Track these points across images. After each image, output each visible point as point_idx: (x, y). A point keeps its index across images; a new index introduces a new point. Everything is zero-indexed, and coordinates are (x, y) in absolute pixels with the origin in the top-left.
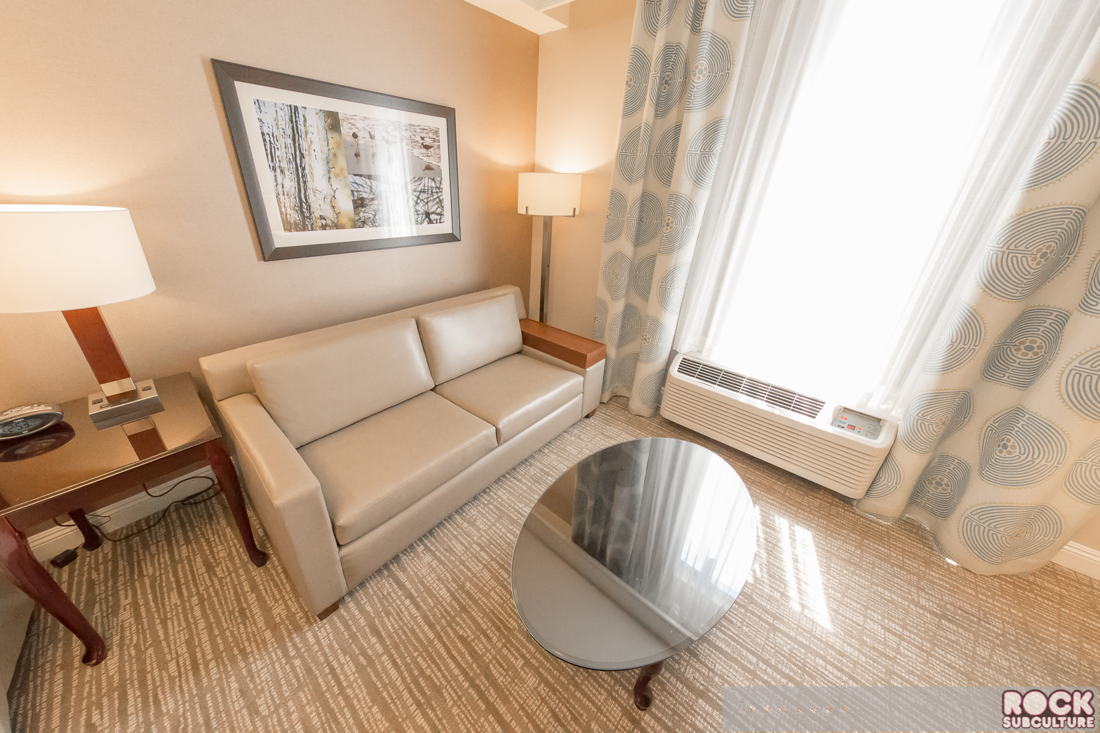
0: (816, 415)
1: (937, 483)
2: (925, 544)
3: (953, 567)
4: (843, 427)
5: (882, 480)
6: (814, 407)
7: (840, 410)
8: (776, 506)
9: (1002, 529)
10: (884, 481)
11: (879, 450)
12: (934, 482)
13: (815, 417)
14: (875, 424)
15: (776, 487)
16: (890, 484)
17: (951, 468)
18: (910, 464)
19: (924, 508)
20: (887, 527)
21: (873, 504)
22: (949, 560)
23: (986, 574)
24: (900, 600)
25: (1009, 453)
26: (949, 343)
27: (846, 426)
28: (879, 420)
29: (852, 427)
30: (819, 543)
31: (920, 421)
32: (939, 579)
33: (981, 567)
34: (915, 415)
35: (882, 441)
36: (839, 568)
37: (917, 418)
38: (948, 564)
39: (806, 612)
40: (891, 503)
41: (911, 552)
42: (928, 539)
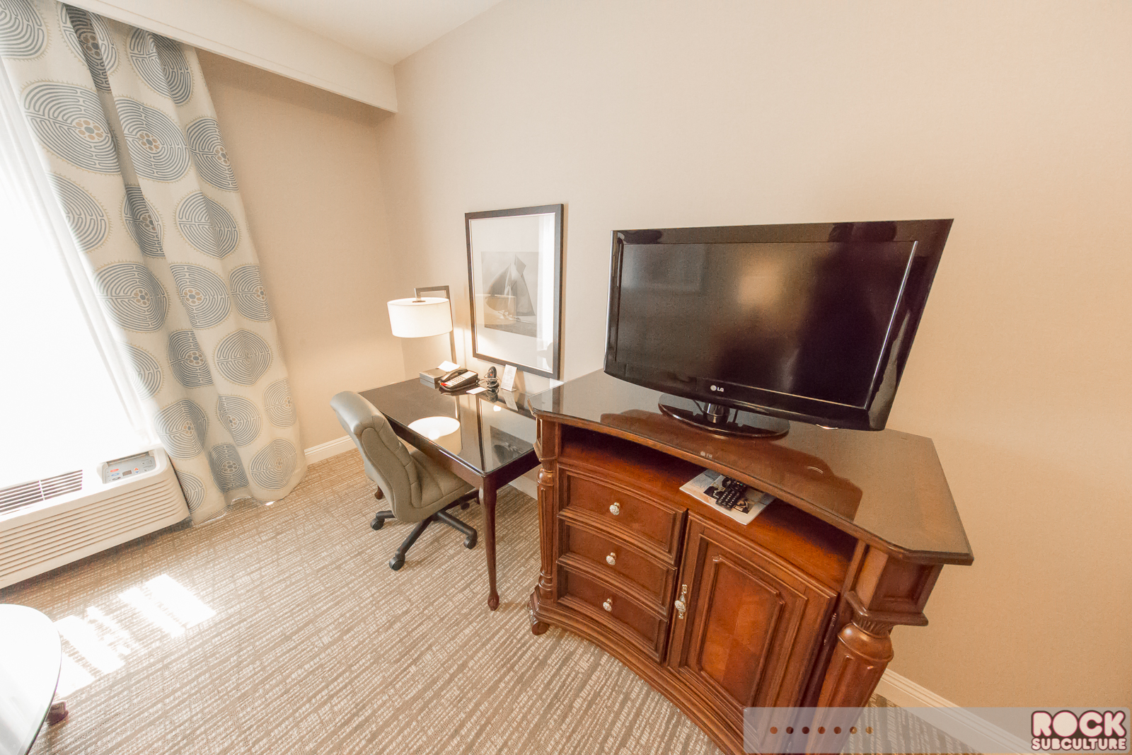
0: (81, 485)
1: (229, 467)
2: (251, 507)
3: (272, 505)
4: (119, 478)
5: (189, 492)
6: (73, 480)
7: (103, 467)
8: (115, 588)
9: (270, 466)
10: (192, 493)
11: (164, 473)
12: (227, 467)
13: (81, 488)
14: (147, 458)
15: (105, 574)
16: (197, 490)
17: (226, 452)
18: (196, 468)
19: (237, 487)
20: (224, 518)
21: (200, 513)
22: (268, 504)
23: (287, 494)
24: (251, 551)
25: (235, 424)
26: (137, 373)
27: (121, 475)
28: (147, 453)
29: (128, 473)
30: (177, 573)
31: (172, 436)
32: (267, 518)
33: (282, 493)
34: (164, 434)
35: (161, 466)
36: (202, 574)
37: (168, 435)
38: (269, 507)
39: (188, 627)
40: (210, 501)
41: (247, 519)
42: (253, 503)
